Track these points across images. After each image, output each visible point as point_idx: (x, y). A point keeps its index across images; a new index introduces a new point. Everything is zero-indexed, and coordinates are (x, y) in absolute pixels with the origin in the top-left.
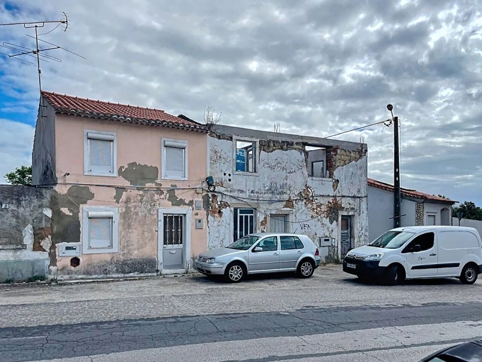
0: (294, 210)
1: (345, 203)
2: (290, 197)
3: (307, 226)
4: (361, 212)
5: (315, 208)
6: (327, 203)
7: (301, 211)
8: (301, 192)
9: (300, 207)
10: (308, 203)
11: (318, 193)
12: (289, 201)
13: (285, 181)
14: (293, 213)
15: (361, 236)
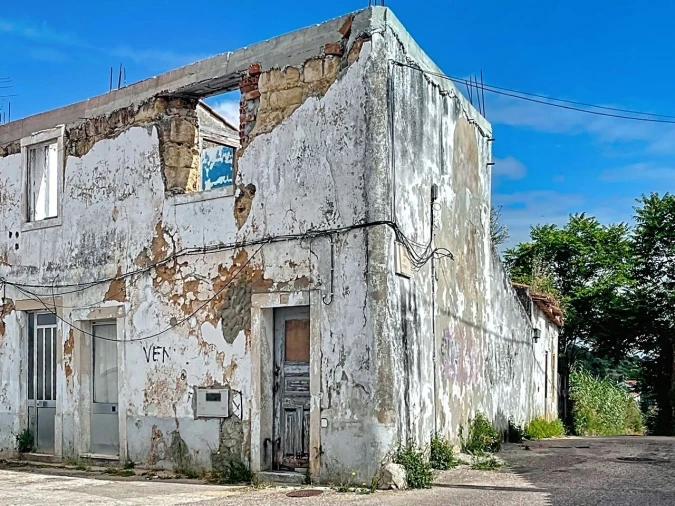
0: (127, 306)
1: (274, 263)
2: (120, 268)
3: (161, 351)
4: (339, 291)
5: (180, 292)
6: (215, 273)
7: (144, 305)
8: (145, 249)
9: (141, 296)
10: (163, 280)
11: (189, 241)
12: (118, 280)
13: (112, 225)
14: (124, 315)
15: (339, 385)
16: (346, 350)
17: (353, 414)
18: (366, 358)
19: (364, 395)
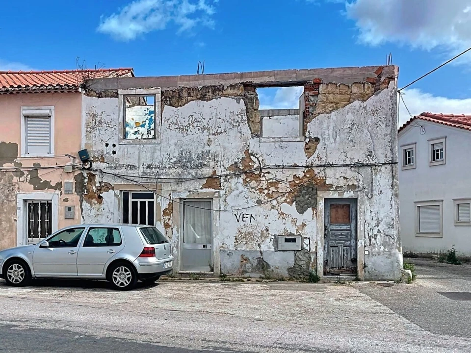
1: (333, 177)
4: (376, 192)
15: (376, 235)
16: (380, 219)
17: (385, 248)
18: (392, 223)
19: (391, 240)
